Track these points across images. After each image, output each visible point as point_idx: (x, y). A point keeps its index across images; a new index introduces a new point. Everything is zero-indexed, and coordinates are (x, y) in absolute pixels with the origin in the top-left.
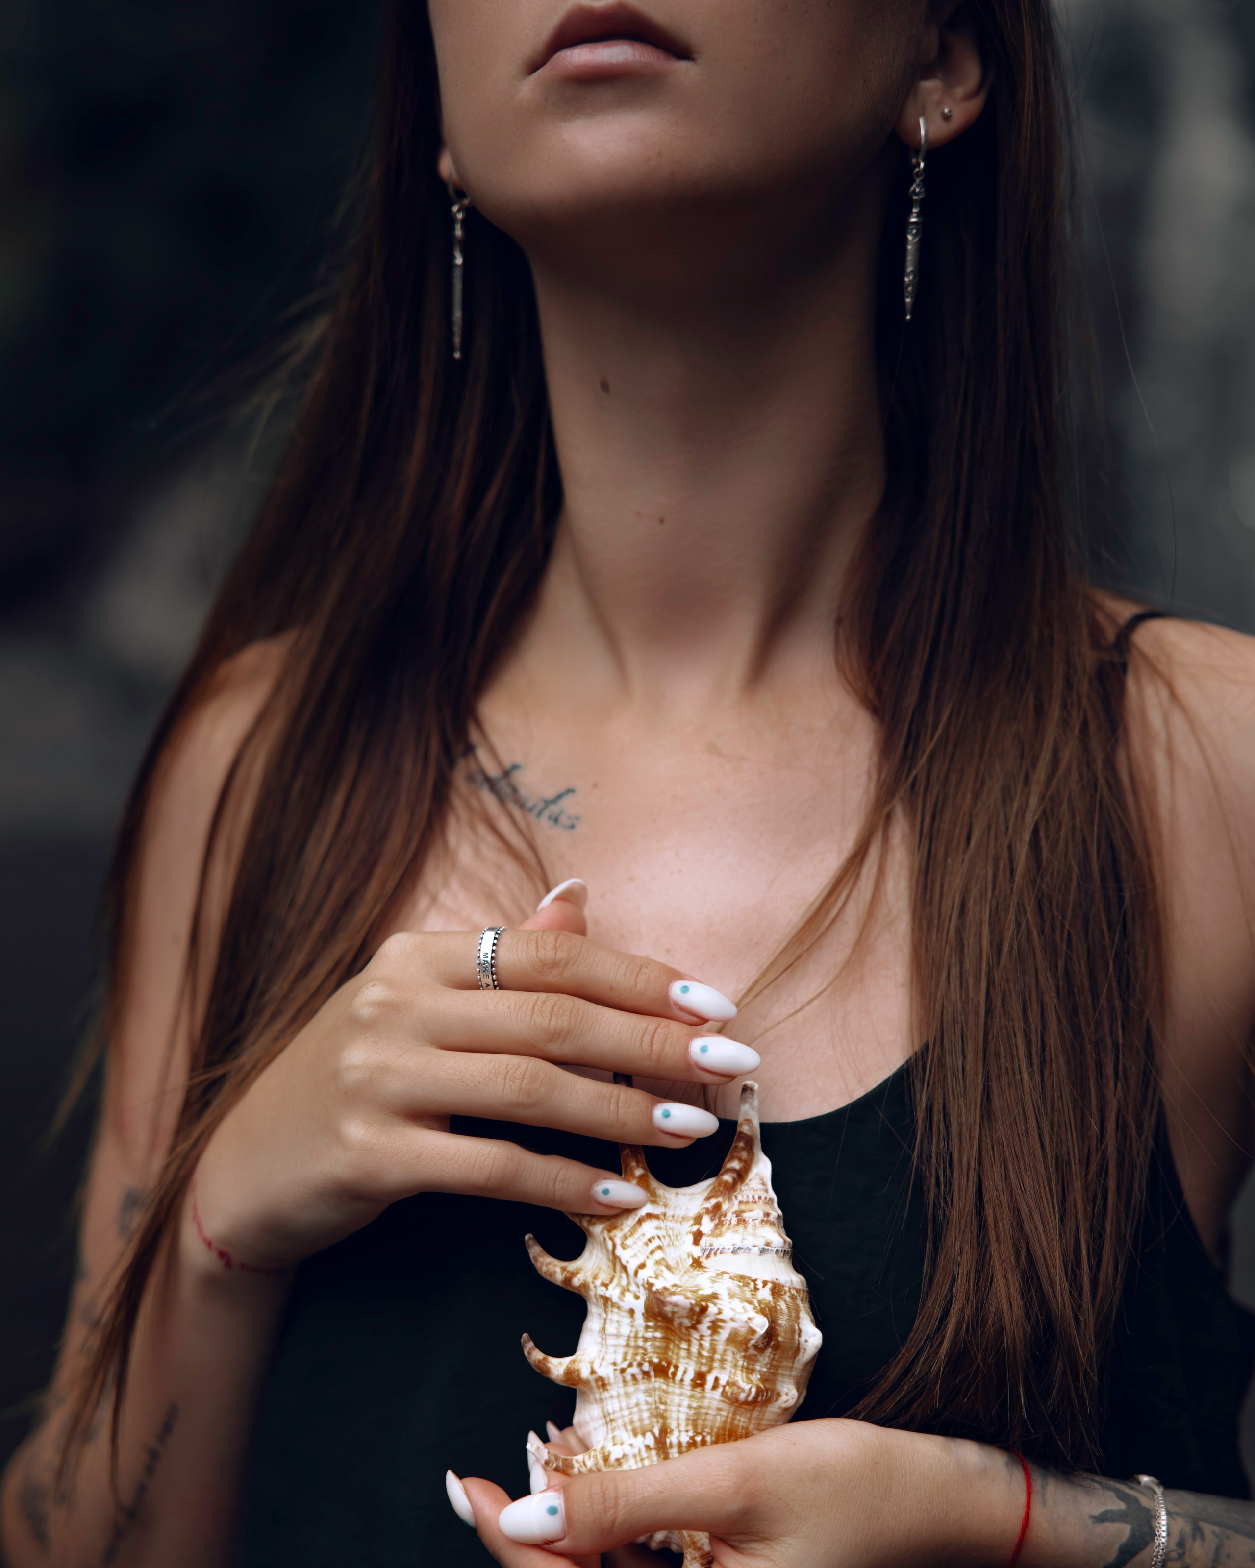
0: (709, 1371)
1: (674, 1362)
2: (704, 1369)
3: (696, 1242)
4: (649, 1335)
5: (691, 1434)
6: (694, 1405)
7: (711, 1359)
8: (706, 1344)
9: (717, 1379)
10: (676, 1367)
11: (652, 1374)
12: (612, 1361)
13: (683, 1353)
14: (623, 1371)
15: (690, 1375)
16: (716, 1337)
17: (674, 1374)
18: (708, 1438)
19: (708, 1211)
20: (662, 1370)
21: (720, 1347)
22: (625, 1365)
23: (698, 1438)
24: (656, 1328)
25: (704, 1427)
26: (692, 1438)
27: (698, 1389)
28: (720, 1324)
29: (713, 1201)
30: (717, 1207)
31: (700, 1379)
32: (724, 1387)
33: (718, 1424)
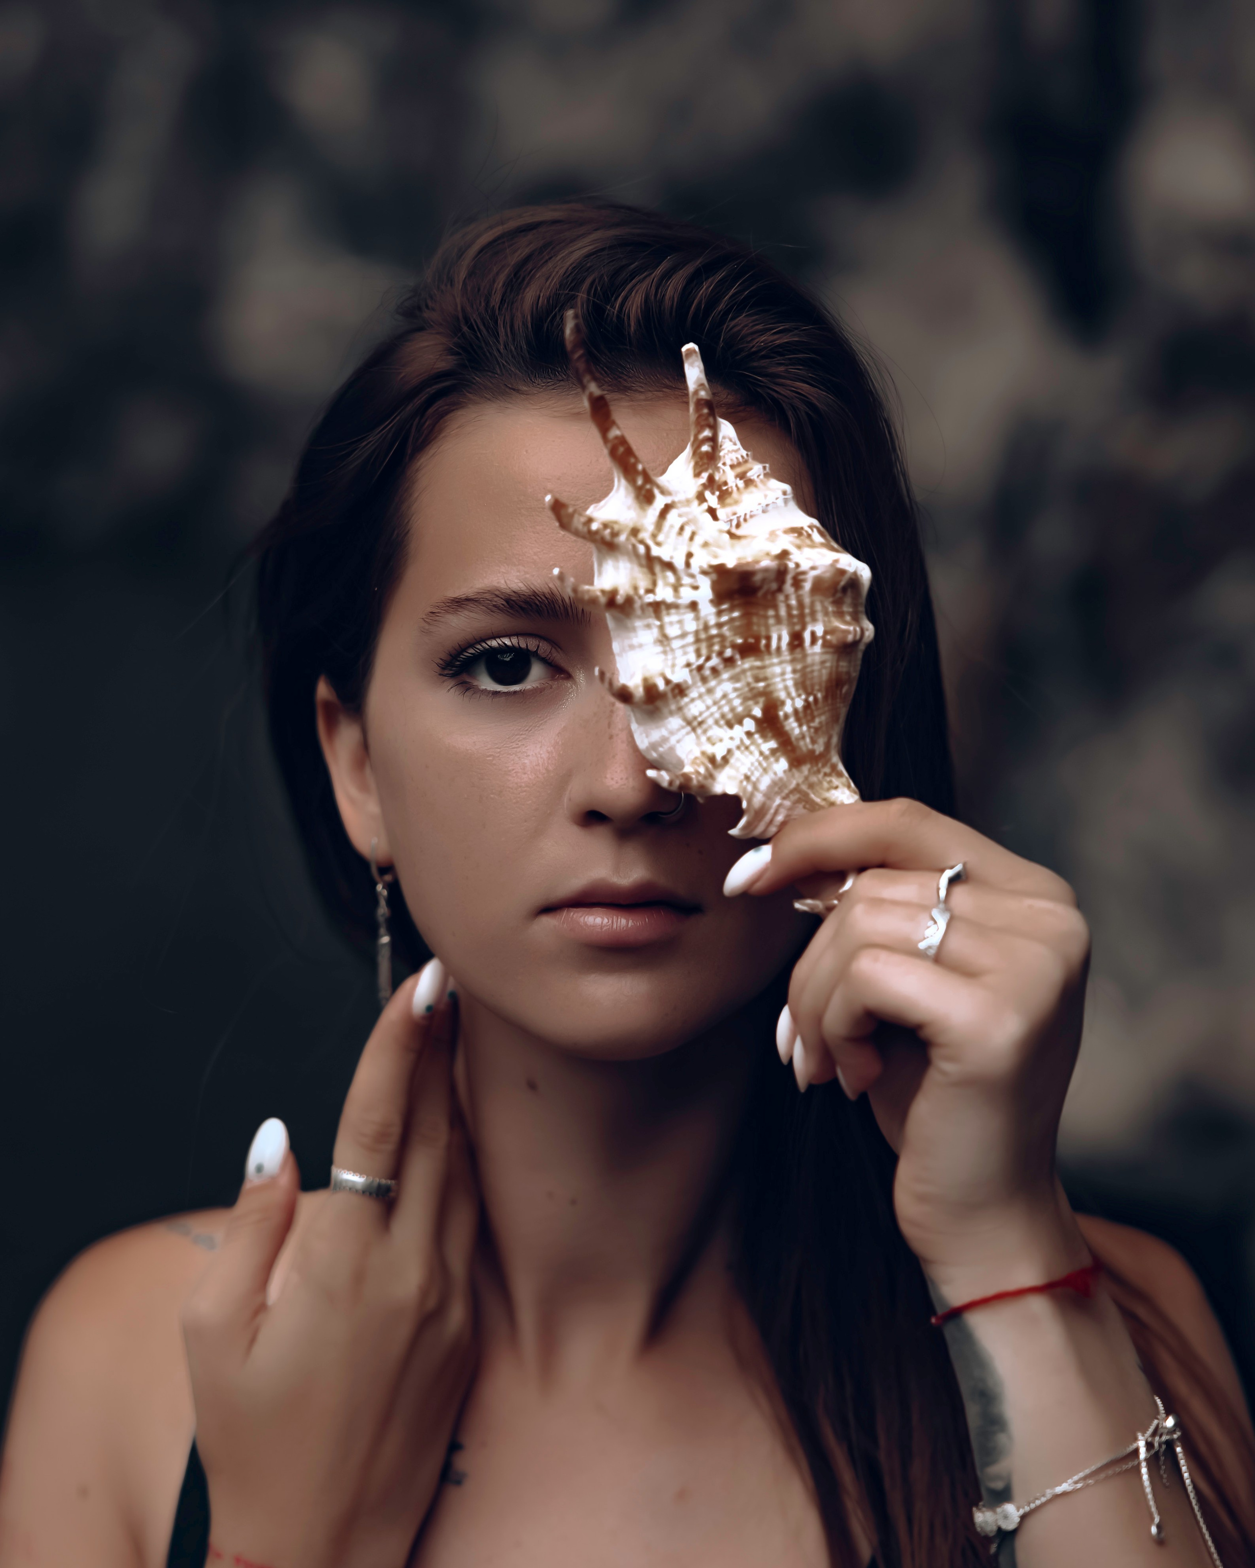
0: (804, 628)
1: (763, 632)
2: (798, 628)
3: (715, 518)
4: (724, 618)
5: (803, 697)
6: (799, 667)
7: (802, 616)
8: (793, 602)
9: (813, 634)
10: (768, 638)
11: (738, 657)
12: (684, 662)
13: (771, 621)
14: (700, 668)
15: (786, 639)
16: (801, 592)
17: (768, 645)
18: (819, 695)
19: (705, 486)
20: (749, 649)
21: (807, 600)
22: (701, 661)
23: (811, 699)
24: (731, 609)
25: (813, 686)
26: (806, 701)
27: (798, 650)
28: (801, 577)
29: (705, 475)
30: (711, 479)
31: (796, 640)
32: (823, 637)
33: (825, 677)
